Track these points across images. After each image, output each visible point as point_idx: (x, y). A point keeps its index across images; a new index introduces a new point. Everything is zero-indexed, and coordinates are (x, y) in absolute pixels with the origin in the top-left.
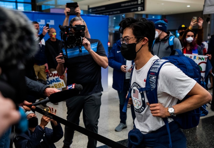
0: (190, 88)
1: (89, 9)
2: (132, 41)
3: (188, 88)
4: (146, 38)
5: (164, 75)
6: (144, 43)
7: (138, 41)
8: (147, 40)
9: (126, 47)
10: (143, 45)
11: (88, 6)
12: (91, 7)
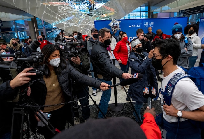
0: (200, 105)
1: (180, 11)
2: (159, 58)
3: (199, 104)
4: (170, 56)
5: (179, 88)
6: (168, 59)
7: (163, 58)
8: (171, 58)
9: (155, 61)
10: (168, 61)
11: (180, 10)
12: (181, 10)
